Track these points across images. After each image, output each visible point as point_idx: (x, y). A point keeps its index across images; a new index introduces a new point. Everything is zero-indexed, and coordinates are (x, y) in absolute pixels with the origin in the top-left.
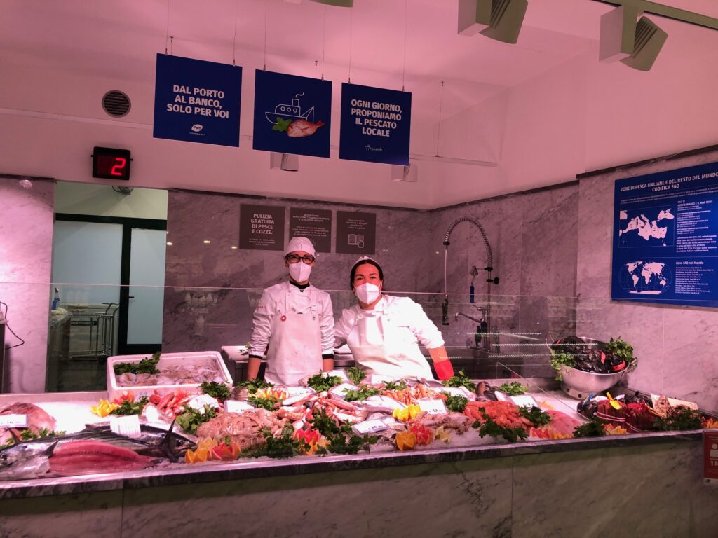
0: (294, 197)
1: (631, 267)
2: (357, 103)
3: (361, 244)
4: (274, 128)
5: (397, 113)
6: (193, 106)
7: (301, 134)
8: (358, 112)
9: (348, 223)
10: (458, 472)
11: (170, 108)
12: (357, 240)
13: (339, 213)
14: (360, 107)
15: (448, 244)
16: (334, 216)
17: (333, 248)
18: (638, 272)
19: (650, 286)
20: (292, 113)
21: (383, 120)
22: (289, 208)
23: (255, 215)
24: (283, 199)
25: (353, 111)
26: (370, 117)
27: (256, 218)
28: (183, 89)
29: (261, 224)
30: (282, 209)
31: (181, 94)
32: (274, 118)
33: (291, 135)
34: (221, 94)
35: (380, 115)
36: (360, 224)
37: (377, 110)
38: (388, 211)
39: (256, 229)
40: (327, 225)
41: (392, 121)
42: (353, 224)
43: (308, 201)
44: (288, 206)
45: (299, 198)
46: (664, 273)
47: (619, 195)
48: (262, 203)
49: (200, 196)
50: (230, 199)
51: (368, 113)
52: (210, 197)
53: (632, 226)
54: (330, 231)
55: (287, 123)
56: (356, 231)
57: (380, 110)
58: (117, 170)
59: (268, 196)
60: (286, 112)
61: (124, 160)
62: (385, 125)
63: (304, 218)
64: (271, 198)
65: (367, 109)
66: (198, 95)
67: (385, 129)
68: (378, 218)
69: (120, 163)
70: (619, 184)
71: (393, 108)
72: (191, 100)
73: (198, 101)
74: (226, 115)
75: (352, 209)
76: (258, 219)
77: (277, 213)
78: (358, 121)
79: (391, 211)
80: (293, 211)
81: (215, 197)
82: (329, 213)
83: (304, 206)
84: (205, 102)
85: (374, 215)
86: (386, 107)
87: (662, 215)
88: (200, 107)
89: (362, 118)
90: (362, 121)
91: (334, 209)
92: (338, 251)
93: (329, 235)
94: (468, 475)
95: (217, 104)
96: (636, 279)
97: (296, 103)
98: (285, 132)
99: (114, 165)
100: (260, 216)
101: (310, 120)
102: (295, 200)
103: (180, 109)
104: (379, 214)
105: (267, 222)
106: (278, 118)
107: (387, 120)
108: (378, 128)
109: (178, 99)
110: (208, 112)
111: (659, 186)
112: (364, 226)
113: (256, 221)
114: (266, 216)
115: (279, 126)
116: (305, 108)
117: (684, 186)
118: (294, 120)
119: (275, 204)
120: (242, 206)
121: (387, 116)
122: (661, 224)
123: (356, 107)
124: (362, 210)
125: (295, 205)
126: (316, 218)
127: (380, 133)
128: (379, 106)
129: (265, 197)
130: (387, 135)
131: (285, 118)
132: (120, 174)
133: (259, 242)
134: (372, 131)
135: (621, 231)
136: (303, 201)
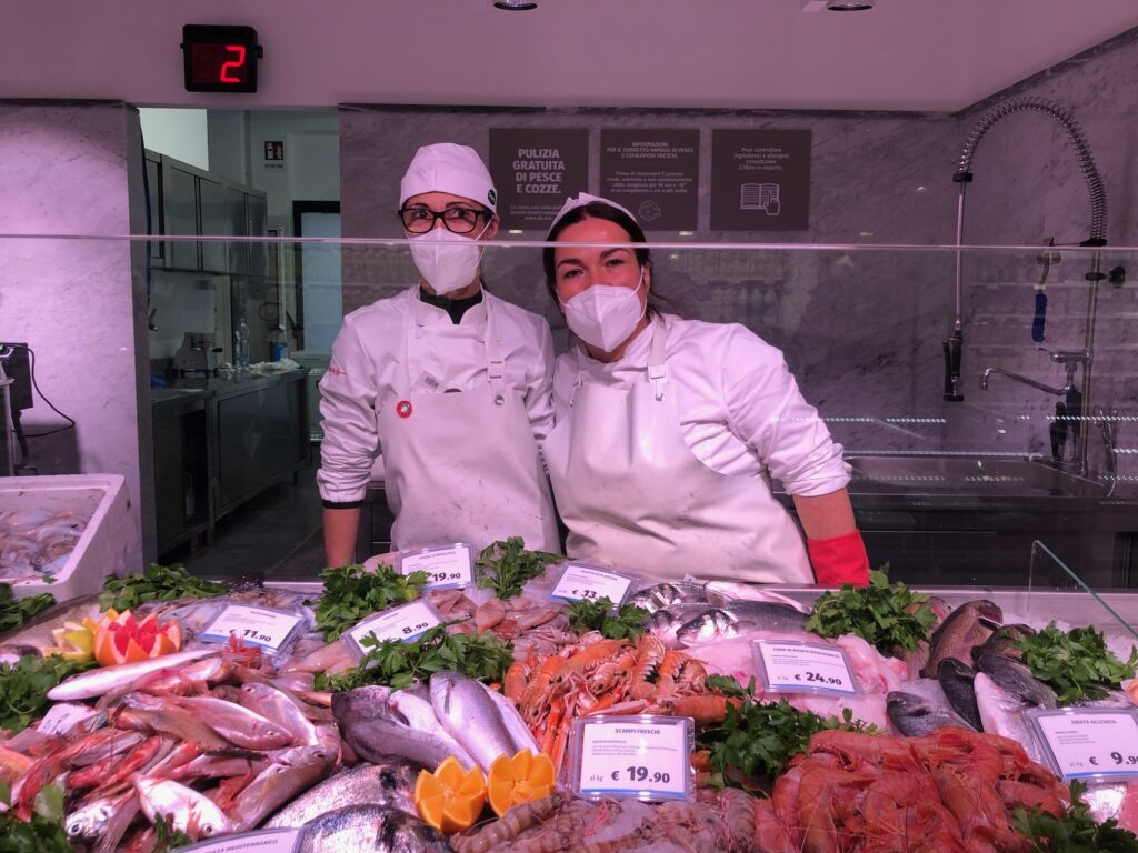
0: (608, 104)
3: (773, 207)
9: (740, 156)
12: (761, 198)
13: (717, 133)
15: (967, 177)
16: (706, 141)
17: (704, 219)
22: (597, 131)
23: (521, 152)
24: (584, 111)
27: (524, 158)
29: (535, 171)
30: (583, 134)
36: (772, 157)
38: (842, 121)
39: (523, 183)
40: (689, 166)
42: (750, 158)
43: (643, 111)
44: (596, 125)
45: (620, 105)
48: (536, 122)
49: (403, 116)
50: (468, 119)
52: (424, 116)
54: (696, 178)
56: (760, 176)
58: (231, 72)
59: (549, 105)
61: (242, 50)
63: (634, 151)
64: (556, 111)
68: (816, 140)
69: (236, 56)
75: (751, 123)
76: (528, 160)
77: (571, 144)
79: (850, 122)
80: (608, 137)
81: (434, 117)
82: (692, 137)
83: (633, 123)
85: (808, 134)
91: (706, 127)
92: (715, 222)
93: (694, 187)
99: (223, 62)
100: (533, 153)
102: (610, 111)
104: (819, 128)
105: (548, 165)
112: (780, 162)
113: (524, 165)
114: (545, 153)
119: (566, 122)
120: (495, 134)
124: (777, 123)
125: (612, 123)
126: (661, 150)
129: (542, 110)
132: (237, 80)
133: (532, 213)
136: (631, 111)
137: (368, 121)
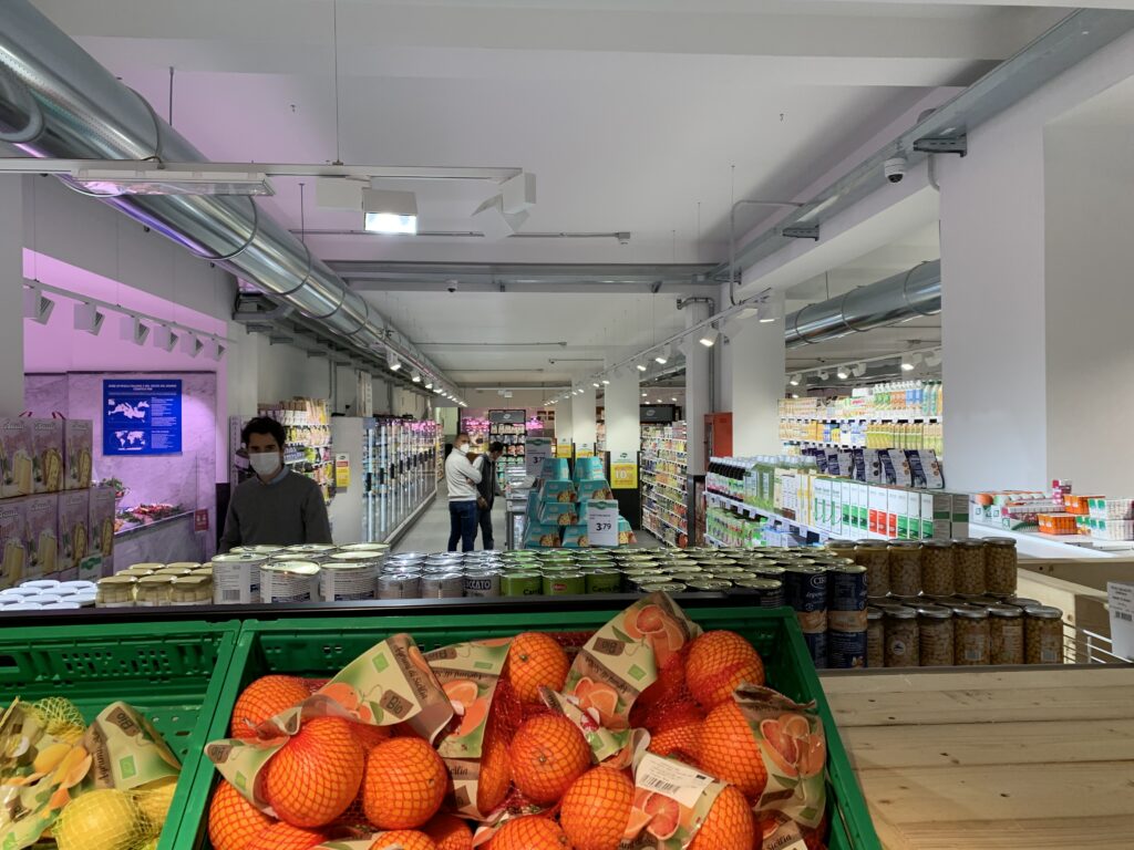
1: (119, 434)
18: (125, 437)
19: (134, 445)
46: (144, 437)
47: (106, 389)
53: (119, 409)
70: (106, 383)
87: (141, 404)
96: (123, 441)
111: (137, 387)
117: (154, 389)
122: (141, 409)
135: (110, 413)
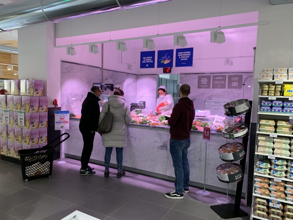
0: (214, 72)
2: (179, 53)
3: (237, 85)
4: (161, 63)
5: (189, 53)
6: (146, 61)
7: (167, 63)
8: (180, 55)
10: (156, 130)
11: (143, 62)
12: (235, 84)
13: (229, 76)
14: (180, 54)
15: (244, 85)
16: (227, 77)
17: (227, 87)
20: (165, 59)
21: (186, 56)
24: (210, 73)
25: (179, 55)
26: (183, 56)
28: (145, 58)
30: (210, 76)
31: (144, 59)
32: (161, 60)
33: (165, 63)
34: (151, 57)
35: (185, 55)
36: (236, 79)
37: (184, 54)
38: (247, 74)
39: (202, 83)
40: (225, 80)
41: (188, 56)
42: (233, 79)
43: (218, 73)
44: (212, 75)
48: (204, 75)
49: (187, 75)
50: (196, 75)
51: (182, 55)
52: (190, 75)
54: (226, 81)
55: (164, 61)
56: (235, 81)
57: (185, 54)
59: (206, 73)
60: (164, 59)
61: (169, 68)
62: (186, 57)
63: (217, 78)
64: (207, 73)
65: (182, 54)
66: (147, 59)
67: (186, 58)
68: (243, 76)
71: (188, 52)
72: (146, 59)
73: (147, 60)
74: (152, 61)
75: (234, 74)
77: (209, 78)
78: (180, 57)
79: (249, 73)
80: (214, 76)
81: (192, 75)
82: (225, 76)
83: (217, 75)
84: (149, 60)
85: (242, 76)
86: (187, 52)
88: (148, 61)
89: (181, 56)
90: (181, 57)
91: (227, 75)
92: (228, 88)
93: (225, 83)
94: (159, 131)
95: (151, 60)
97: (166, 56)
98: (163, 63)
99: (167, 69)
101: (169, 59)
102: (214, 73)
103: (144, 62)
104: (244, 75)
105: (205, 80)
106: (162, 60)
107: (187, 56)
108: (184, 58)
109: (144, 60)
110: (149, 62)
112: (238, 79)
113: (202, 80)
115: (162, 62)
116: (168, 57)
118: (165, 60)
119: (208, 75)
120: (199, 76)
121: (187, 55)
123: (179, 54)
124: (237, 74)
125: (214, 75)
126: (221, 78)
127: (185, 59)
128: (185, 53)
129: (205, 73)
130: (187, 59)
131: (163, 60)
132: (169, 71)
133: (203, 86)
134: (183, 59)
136: (217, 73)
137: (183, 76)
